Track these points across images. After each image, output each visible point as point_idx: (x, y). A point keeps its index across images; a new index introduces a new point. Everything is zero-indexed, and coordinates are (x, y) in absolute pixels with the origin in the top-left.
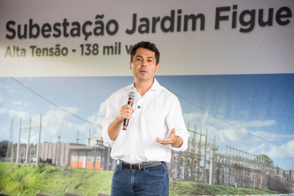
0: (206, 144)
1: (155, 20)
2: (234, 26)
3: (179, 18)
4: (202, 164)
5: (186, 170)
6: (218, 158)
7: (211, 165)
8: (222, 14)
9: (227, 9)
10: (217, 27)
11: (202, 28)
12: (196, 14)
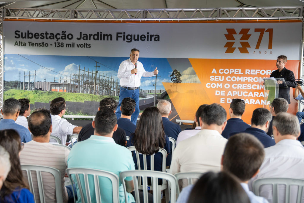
0: (114, 82)
1: (90, 35)
2: (124, 40)
3: (101, 35)
4: (112, 89)
5: (106, 91)
6: (119, 87)
7: (116, 89)
8: (119, 35)
9: (121, 33)
10: (117, 39)
11: (111, 39)
12: (108, 34)
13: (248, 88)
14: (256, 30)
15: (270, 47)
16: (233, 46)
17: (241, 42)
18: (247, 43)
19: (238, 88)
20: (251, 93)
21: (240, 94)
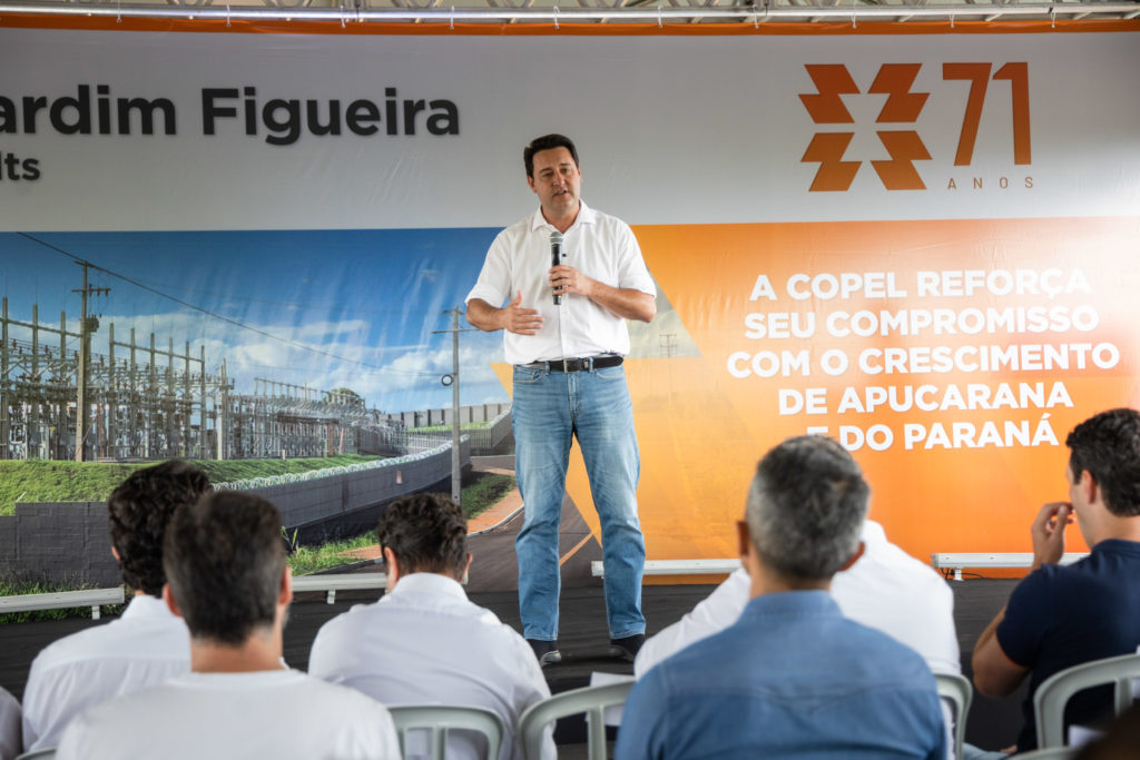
0: (203, 378)
1: (32, 106)
2: (251, 129)
3: (104, 105)
4: (195, 419)
5: (154, 437)
6: (236, 404)
7: (219, 420)
8: (219, 103)
9: (233, 93)
10: (209, 129)
11: (171, 128)
12: (150, 99)
13: (937, 368)
14: (952, 71)
15: (1022, 153)
16: (847, 157)
17: (881, 134)
18: (913, 134)
19: (889, 370)
20: (952, 389)
21: (901, 400)
